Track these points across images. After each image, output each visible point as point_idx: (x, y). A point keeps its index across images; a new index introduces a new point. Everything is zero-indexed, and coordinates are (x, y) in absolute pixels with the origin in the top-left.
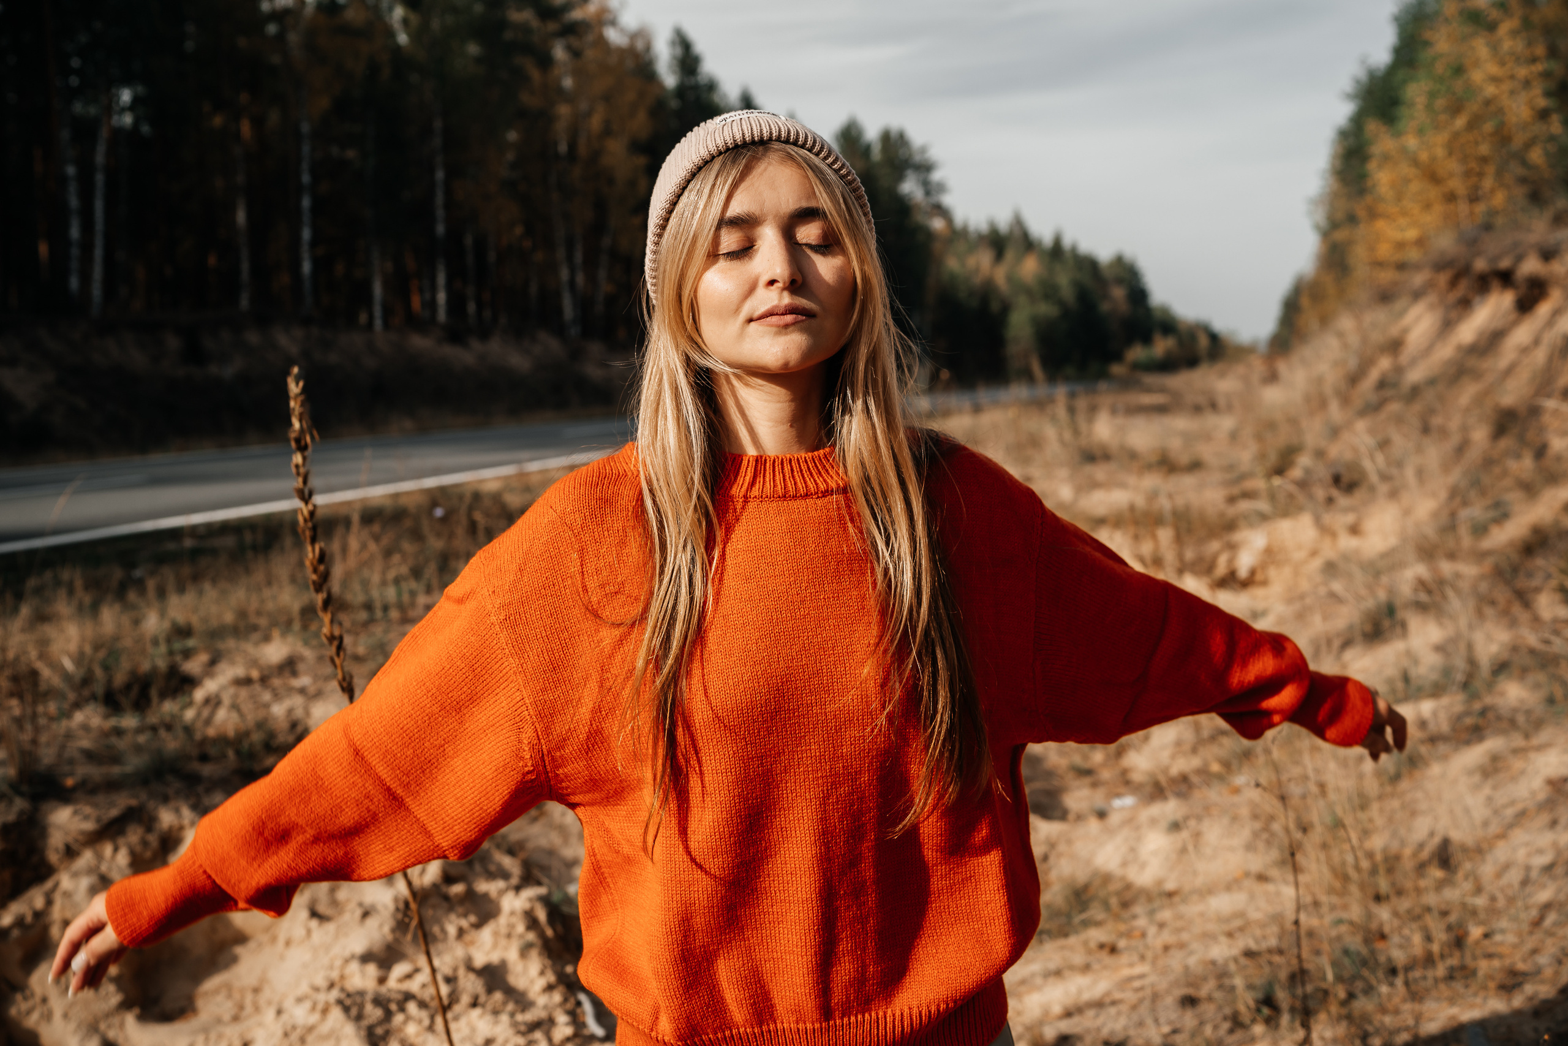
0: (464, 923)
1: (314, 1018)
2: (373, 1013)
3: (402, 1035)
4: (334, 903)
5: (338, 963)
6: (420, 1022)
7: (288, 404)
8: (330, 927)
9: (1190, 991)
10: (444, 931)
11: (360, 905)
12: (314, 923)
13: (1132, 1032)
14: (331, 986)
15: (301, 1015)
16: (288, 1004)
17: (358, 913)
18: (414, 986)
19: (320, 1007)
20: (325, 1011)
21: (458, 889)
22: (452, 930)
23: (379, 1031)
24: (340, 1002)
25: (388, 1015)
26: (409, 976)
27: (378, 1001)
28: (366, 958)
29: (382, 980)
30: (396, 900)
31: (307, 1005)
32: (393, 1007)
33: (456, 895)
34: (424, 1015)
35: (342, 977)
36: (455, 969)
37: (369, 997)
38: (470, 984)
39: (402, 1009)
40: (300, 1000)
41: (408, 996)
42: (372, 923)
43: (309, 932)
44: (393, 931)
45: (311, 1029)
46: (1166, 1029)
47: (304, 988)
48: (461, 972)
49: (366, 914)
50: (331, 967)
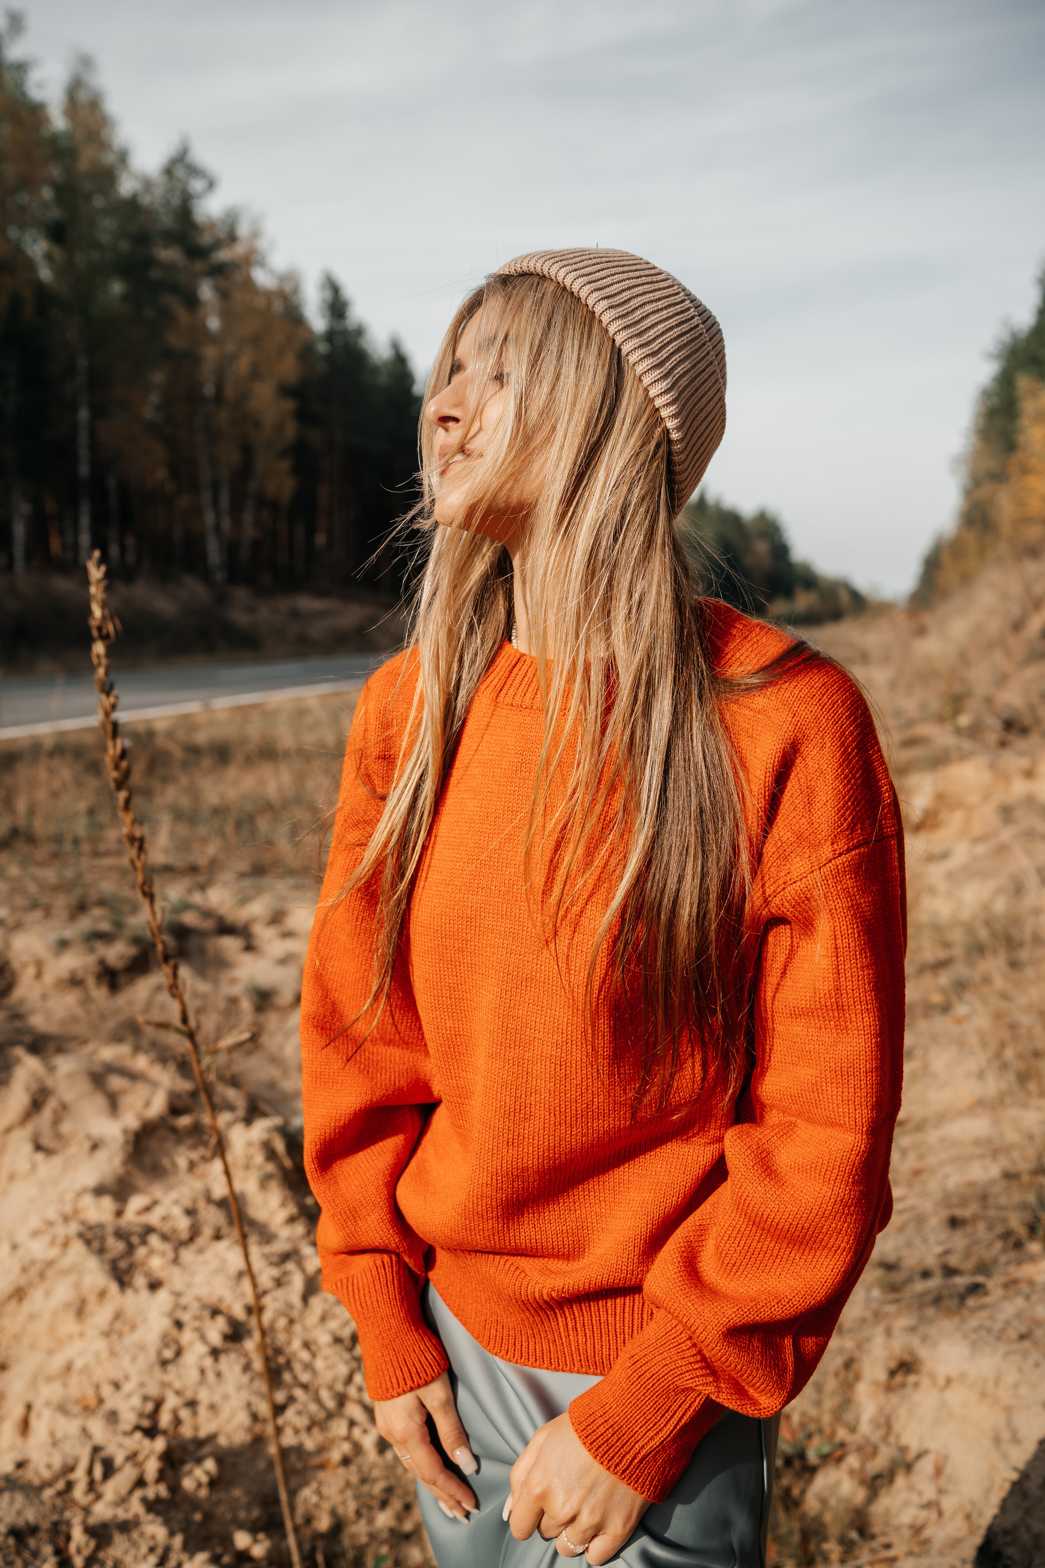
0: (195, 1155)
1: (54, 1252)
2: (116, 1246)
3: (146, 1268)
4: (58, 1136)
5: (69, 1197)
6: (163, 1254)
7: (88, 590)
8: (57, 1161)
9: (959, 1212)
10: (174, 1164)
11: (89, 1137)
12: (39, 1157)
13: (905, 1253)
14: (66, 1219)
15: (39, 1249)
16: (22, 1237)
17: (87, 1145)
18: (154, 1218)
19: (61, 1239)
20: (66, 1244)
21: (184, 1121)
22: (182, 1162)
23: (123, 1264)
24: (81, 1235)
25: (131, 1248)
26: (148, 1209)
27: (120, 1234)
28: (99, 1191)
29: (119, 1213)
30: (125, 1131)
31: (46, 1239)
32: (135, 1240)
33: (185, 1127)
34: (168, 1248)
35: (76, 1212)
36: (195, 1201)
37: (110, 1229)
38: (212, 1217)
39: (144, 1242)
40: (35, 1234)
41: (149, 1230)
42: (102, 1155)
43: (34, 1166)
44: (125, 1163)
45: (50, 1263)
46: (938, 1250)
47: (35, 1222)
48: (202, 1205)
49: (95, 1147)
50: (61, 1201)
